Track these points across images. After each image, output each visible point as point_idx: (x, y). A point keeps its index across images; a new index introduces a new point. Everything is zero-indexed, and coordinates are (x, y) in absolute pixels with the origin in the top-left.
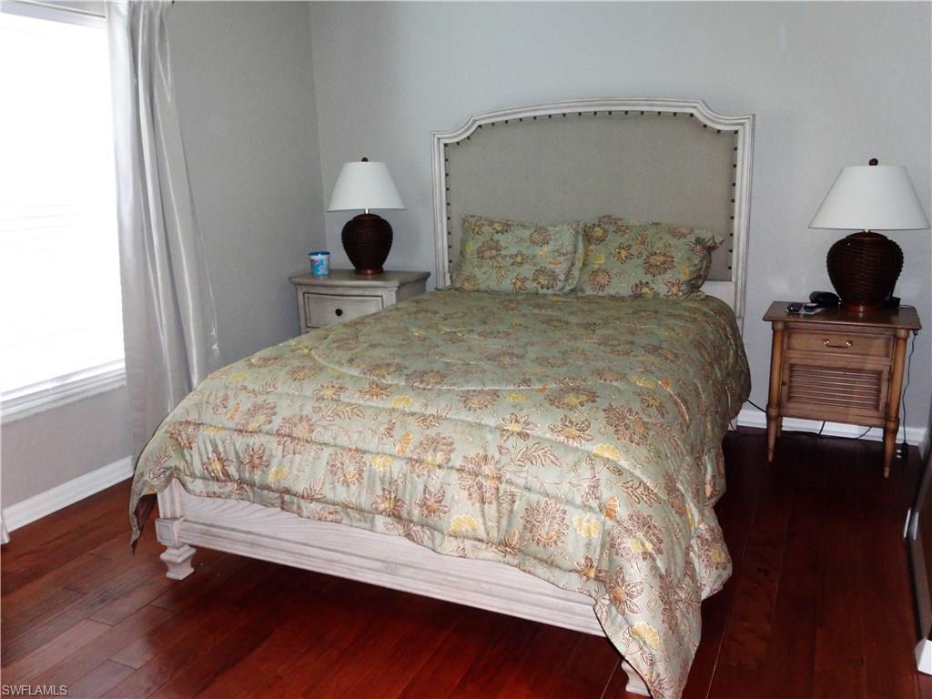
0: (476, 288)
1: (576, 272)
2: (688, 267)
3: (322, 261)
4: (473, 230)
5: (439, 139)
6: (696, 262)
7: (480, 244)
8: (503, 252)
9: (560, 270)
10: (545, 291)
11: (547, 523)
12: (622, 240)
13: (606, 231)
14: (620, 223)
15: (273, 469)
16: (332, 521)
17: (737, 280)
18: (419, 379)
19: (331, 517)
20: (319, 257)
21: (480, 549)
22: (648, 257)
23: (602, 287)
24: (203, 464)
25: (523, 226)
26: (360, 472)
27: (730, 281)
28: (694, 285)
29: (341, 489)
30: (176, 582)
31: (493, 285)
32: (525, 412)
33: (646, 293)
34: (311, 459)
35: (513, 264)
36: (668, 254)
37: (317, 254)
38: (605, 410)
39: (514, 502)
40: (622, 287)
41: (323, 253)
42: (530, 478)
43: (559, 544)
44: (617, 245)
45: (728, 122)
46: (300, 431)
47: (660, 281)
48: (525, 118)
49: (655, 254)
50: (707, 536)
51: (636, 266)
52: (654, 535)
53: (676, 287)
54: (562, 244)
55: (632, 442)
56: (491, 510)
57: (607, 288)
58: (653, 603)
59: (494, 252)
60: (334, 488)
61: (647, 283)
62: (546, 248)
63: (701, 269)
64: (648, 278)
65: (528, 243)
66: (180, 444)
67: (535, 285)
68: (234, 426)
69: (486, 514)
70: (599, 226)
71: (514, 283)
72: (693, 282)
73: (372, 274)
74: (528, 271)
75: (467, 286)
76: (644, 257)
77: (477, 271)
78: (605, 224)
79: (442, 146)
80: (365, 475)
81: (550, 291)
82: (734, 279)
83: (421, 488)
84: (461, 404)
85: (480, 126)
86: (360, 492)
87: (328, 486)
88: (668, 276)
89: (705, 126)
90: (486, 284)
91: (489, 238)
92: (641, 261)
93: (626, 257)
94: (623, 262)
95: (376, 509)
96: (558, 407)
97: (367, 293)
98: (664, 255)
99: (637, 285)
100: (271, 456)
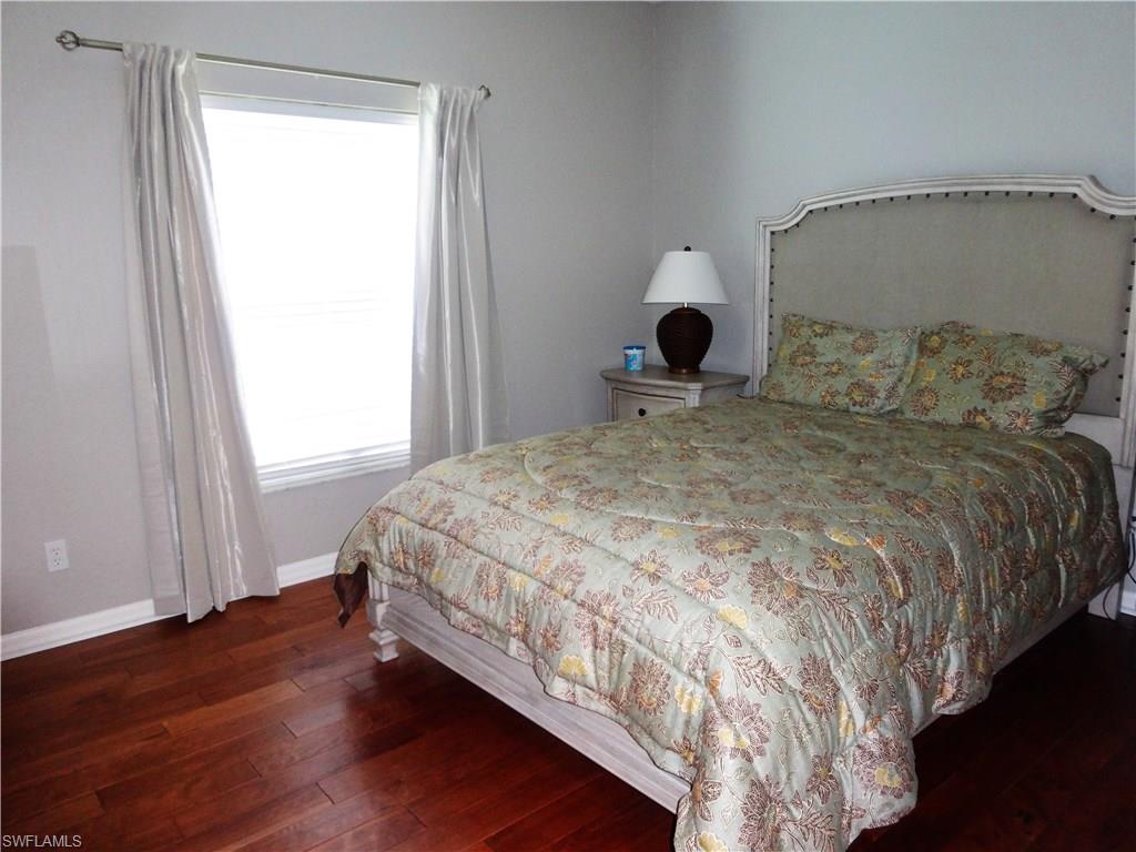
0: (781, 399)
1: (901, 390)
2: (1046, 394)
3: (635, 355)
4: (791, 331)
5: (765, 226)
6: (1061, 388)
7: (795, 348)
8: (818, 360)
9: (882, 384)
10: (857, 408)
11: (650, 687)
12: (962, 353)
13: (944, 342)
14: (967, 331)
15: (437, 569)
16: (473, 634)
17: (1127, 415)
18: (591, 495)
19: (474, 630)
20: (635, 351)
21: (592, 699)
22: (991, 377)
23: (926, 410)
24: (391, 553)
25: (849, 329)
26: (501, 587)
27: (1118, 417)
28: (1052, 418)
29: (482, 601)
30: (379, 663)
31: (800, 397)
32: (665, 552)
33: (980, 423)
34: (465, 566)
35: (826, 374)
36: (1018, 374)
37: (631, 348)
38: (754, 564)
39: (624, 653)
40: (951, 413)
41: (638, 348)
42: (642, 629)
43: (658, 714)
44: (952, 359)
45: (1119, 204)
46: (464, 534)
47: (1002, 410)
48: (863, 201)
49: (1002, 373)
50: (875, 749)
51: (973, 388)
52: (757, 729)
53: (1022, 419)
54: (891, 353)
55: (769, 609)
56: (604, 657)
57: (932, 411)
58: (729, 814)
59: (808, 359)
60: (477, 600)
61: (984, 410)
62: (869, 358)
63: (1065, 398)
64: (987, 404)
65: (850, 350)
66: (376, 531)
67: (847, 400)
68: (419, 520)
69: (598, 660)
70: (938, 334)
71: (823, 397)
72: (1051, 414)
73: (687, 374)
74: (841, 383)
75: (773, 396)
76: (986, 376)
77: (785, 380)
78: (947, 331)
79: (768, 234)
80: (504, 592)
81: (864, 410)
82: (1122, 415)
83: (545, 616)
84: (611, 532)
85: (811, 211)
86: (497, 609)
87: (473, 597)
88: (1014, 404)
89: (1093, 210)
90: (791, 396)
91: (804, 342)
92: (981, 381)
93: (963, 375)
94: (957, 381)
95: (510, 630)
96: (703, 552)
97: (670, 394)
98: (1014, 376)
99: (969, 412)
100: (437, 556)
